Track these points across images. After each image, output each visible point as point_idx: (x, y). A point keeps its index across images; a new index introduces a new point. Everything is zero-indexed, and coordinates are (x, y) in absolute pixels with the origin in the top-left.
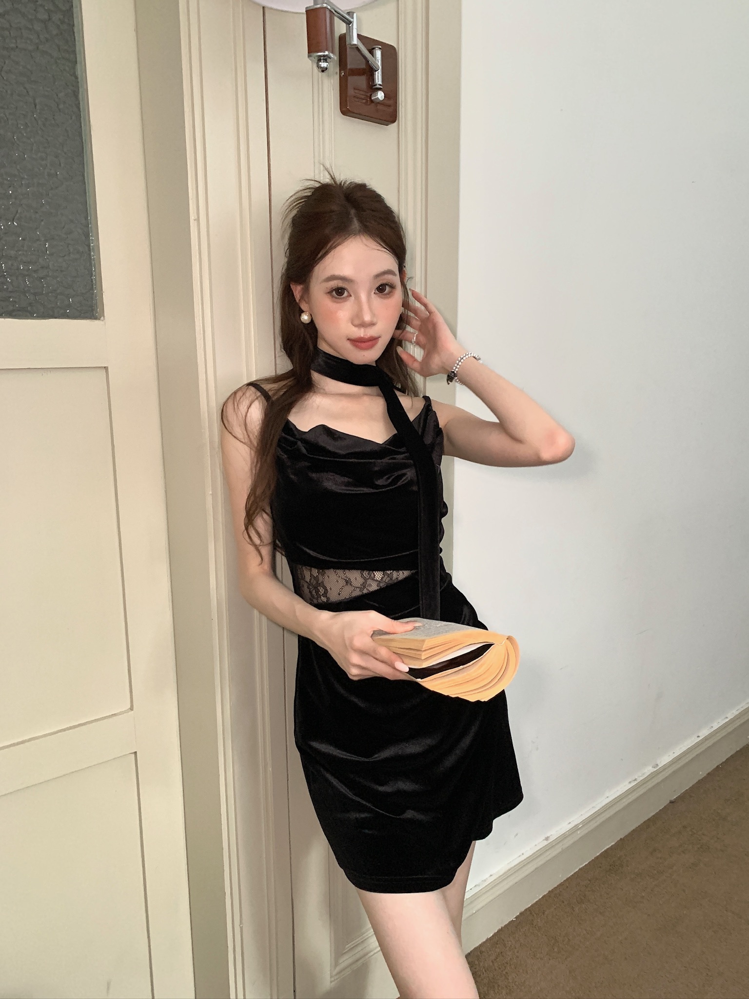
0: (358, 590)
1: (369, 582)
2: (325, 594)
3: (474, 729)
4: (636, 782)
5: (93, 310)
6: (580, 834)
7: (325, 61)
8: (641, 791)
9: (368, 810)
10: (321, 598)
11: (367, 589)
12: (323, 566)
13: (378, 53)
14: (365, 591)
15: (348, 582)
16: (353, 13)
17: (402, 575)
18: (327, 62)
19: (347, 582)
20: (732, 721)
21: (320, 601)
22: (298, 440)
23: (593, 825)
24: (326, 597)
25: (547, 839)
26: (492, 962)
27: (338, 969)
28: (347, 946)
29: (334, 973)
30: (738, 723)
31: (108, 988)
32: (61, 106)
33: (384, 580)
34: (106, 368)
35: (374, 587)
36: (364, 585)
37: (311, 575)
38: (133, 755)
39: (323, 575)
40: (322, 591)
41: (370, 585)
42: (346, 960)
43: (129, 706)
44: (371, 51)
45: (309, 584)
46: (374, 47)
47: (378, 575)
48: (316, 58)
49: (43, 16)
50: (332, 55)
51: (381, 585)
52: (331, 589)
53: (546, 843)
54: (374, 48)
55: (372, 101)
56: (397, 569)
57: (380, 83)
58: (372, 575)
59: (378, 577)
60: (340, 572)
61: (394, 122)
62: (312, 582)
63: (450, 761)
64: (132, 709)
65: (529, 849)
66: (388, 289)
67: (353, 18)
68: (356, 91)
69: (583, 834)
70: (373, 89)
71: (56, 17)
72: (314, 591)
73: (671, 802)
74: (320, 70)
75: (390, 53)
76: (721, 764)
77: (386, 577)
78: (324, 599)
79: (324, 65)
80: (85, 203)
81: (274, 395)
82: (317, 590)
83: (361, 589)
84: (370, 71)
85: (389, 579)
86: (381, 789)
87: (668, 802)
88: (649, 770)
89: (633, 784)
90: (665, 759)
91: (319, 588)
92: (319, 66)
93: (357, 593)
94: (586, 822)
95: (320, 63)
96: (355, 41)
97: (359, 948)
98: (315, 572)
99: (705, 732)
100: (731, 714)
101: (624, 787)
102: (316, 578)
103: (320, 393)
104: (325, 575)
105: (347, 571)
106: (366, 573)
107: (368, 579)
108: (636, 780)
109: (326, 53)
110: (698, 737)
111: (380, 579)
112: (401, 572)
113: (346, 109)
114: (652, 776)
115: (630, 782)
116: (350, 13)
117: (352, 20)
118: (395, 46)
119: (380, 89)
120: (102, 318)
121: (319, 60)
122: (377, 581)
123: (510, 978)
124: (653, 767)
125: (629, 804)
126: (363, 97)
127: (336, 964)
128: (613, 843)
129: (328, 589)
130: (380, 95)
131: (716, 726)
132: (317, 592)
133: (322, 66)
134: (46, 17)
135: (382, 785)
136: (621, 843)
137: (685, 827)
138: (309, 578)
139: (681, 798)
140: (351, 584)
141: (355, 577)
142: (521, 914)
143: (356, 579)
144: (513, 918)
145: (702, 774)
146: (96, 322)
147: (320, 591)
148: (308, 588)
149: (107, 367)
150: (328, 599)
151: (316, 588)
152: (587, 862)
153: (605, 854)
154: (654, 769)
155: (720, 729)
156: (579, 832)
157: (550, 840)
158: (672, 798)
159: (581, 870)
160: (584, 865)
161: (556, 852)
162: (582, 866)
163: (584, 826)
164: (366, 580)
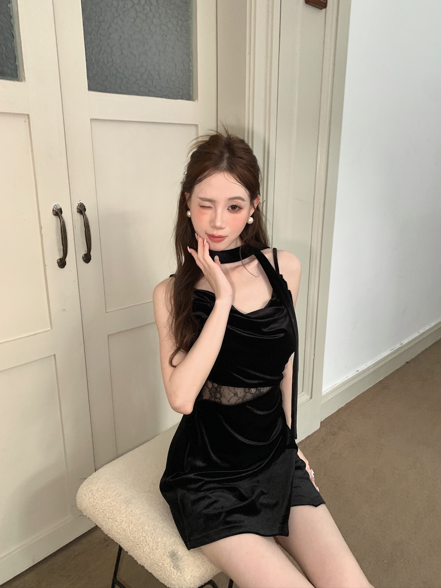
0: (241, 399)
2: (220, 397)
4: (393, 351)
8: (396, 354)
10: (217, 398)
11: (246, 399)
12: (221, 383)
14: (245, 400)
17: (265, 390)
19: (235, 395)
23: (376, 367)
25: (357, 371)
30: (436, 329)
33: (256, 393)
36: (244, 396)
37: (213, 386)
40: (218, 396)
47: (253, 390)
51: (254, 396)
53: (357, 373)
56: (263, 386)
59: (253, 391)
60: (232, 388)
62: (212, 389)
65: (351, 374)
66: (237, 208)
69: (372, 371)
73: (407, 363)
76: (428, 348)
77: (257, 391)
78: (219, 401)
83: (243, 399)
85: (259, 392)
88: (398, 346)
90: (405, 342)
91: (216, 393)
93: (240, 401)
94: (374, 366)
98: (216, 385)
99: (422, 331)
100: (433, 324)
101: (388, 352)
102: (216, 388)
104: (222, 387)
105: (236, 388)
106: (247, 390)
107: (247, 393)
108: (393, 349)
110: (419, 333)
111: (254, 392)
112: (265, 388)
114: (400, 348)
115: (390, 351)
122: (252, 393)
124: (400, 344)
125: (391, 360)
136: (386, 378)
139: (412, 360)
140: (237, 396)
141: (240, 391)
143: (240, 393)
144: (343, 405)
148: (209, 391)
152: (372, 386)
153: (380, 382)
154: (401, 346)
155: (427, 331)
156: (370, 370)
157: (359, 372)
158: (408, 361)
159: (370, 388)
160: (371, 386)
161: (361, 377)
162: (370, 387)
163: (372, 367)
164: (246, 393)
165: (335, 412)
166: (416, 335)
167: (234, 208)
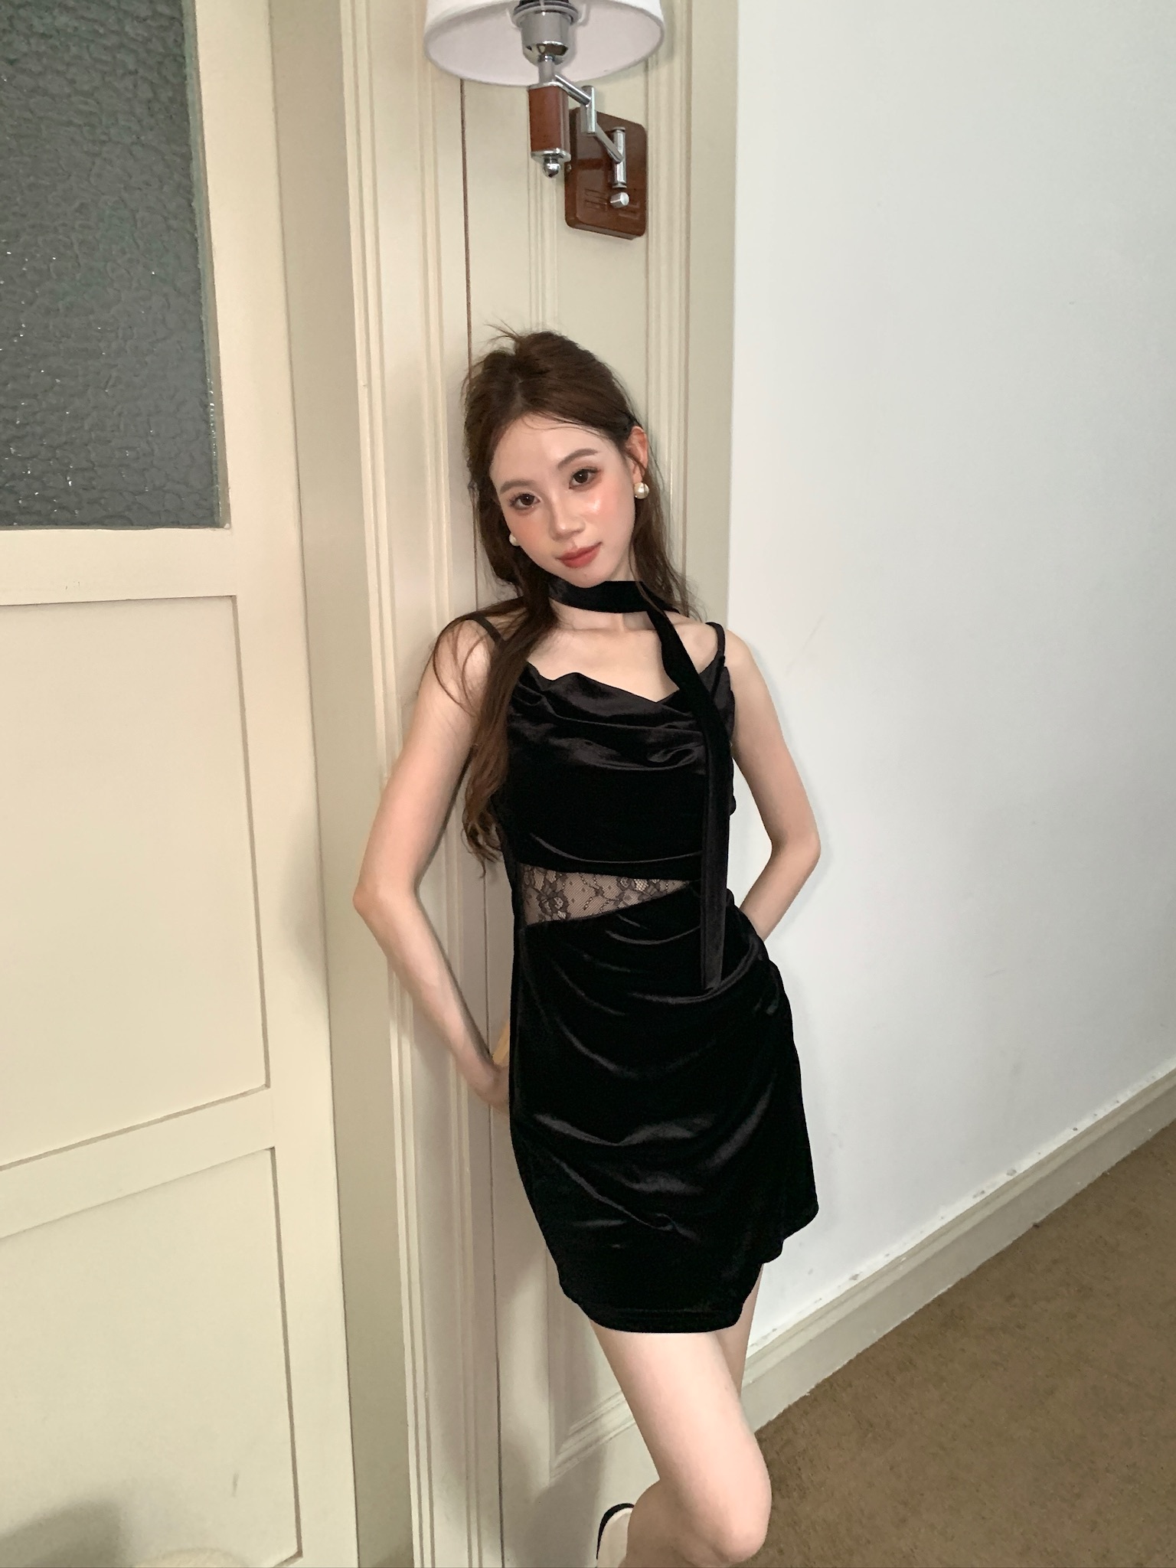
0: (612, 902)
1: (628, 893)
2: (564, 908)
3: (761, 1106)
4: (984, 1196)
5: (212, 514)
6: (903, 1270)
7: (555, 161)
8: (992, 1209)
9: (619, 1215)
10: (557, 913)
11: (624, 903)
12: (564, 867)
13: (620, 137)
14: (621, 906)
15: (598, 892)
16: (590, 87)
17: (671, 886)
18: (557, 163)
20: (1124, 1106)
21: (556, 918)
22: (543, 693)
23: (922, 1258)
24: (566, 912)
25: (855, 1277)
26: (778, 1453)
27: (561, 1458)
28: (572, 1427)
29: (555, 1465)
31: (235, 1484)
32: (173, 223)
33: (649, 891)
34: (233, 598)
35: (633, 900)
36: (620, 898)
37: (546, 881)
38: (269, 1152)
39: (564, 881)
40: (560, 903)
41: (629, 898)
42: (571, 1446)
43: (264, 1082)
44: (611, 134)
45: (540, 894)
46: (615, 128)
47: (640, 885)
48: (543, 157)
49: (145, 92)
50: (564, 153)
51: (645, 898)
52: (573, 901)
53: (855, 1283)
54: (614, 131)
55: (611, 206)
56: (666, 878)
57: (623, 181)
58: (633, 884)
60: (589, 878)
61: (640, 234)
62: (545, 891)
63: (726, 1152)
64: (267, 1085)
65: (829, 1292)
66: (589, 475)
67: (590, 95)
68: (589, 193)
69: (908, 1270)
70: (613, 189)
71: (165, 94)
72: (548, 903)
73: (1036, 1226)
74: (547, 173)
75: (637, 136)
76: (1109, 1171)
77: (652, 887)
78: (563, 915)
79: (553, 166)
80: (202, 362)
81: (505, 633)
82: (552, 903)
83: (616, 902)
84: (610, 164)
85: (656, 890)
86: (636, 1186)
87: (1031, 1226)
88: (1002, 1179)
89: (979, 1199)
90: (1025, 1164)
91: (555, 899)
92: (545, 168)
93: (610, 907)
94: (911, 1254)
95: (548, 165)
96: (593, 127)
97: (588, 1430)
98: (552, 876)
99: (1084, 1123)
100: (1124, 1097)
101: (967, 1203)
102: (553, 886)
103: (567, 630)
104: (567, 880)
105: (598, 876)
106: (624, 881)
107: (627, 889)
108: (983, 1192)
109: (558, 151)
110: (1075, 1129)
111: (644, 889)
112: (670, 882)
113: (573, 220)
114: (1009, 1186)
115: (975, 1196)
116: (587, 88)
117: (590, 98)
118: (644, 125)
119: (621, 190)
120: (227, 525)
121: (547, 161)
122: (639, 892)
123: (803, 1476)
124: (1008, 1174)
126: (597, 200)
127: (557, 1449)
128: (950, 1286)
129: (570, 900)
130: (624, 198)
131: (1101, 1114)
132: (553, 905)
133: (551, 168)
134: (150, 95)
135: (638, 1182)
136: (963, 1286)
137: (1055, 1262)
138: (542, 884)
139: (1051, 1220)
140: (602, 895)
141: (610, 885)
142: (818, 1386)
143: (610, 888)
144: (805, 1392)
145: (1081, 1184)
146: (218, 532)
147: (556, 904)
148: (539, 898)
149: (235, 596)
150: (568, 914)
151: (550, 899)
152: (913, 1313)
153: (940, 1301)
154: (1011, 1178)
155: (1107, 1119)
156: (901, 1268)
157: (860, 1280)
158: (1038, 1221)
159: (903, 1324)
160: (908, 1316)
161: (869, 1294)
162: (905, 1318)
163: (908, 1259)
164: (623, 889)
165: (774, 1417)
166: (1068, 1135)
167: (583, 478)
